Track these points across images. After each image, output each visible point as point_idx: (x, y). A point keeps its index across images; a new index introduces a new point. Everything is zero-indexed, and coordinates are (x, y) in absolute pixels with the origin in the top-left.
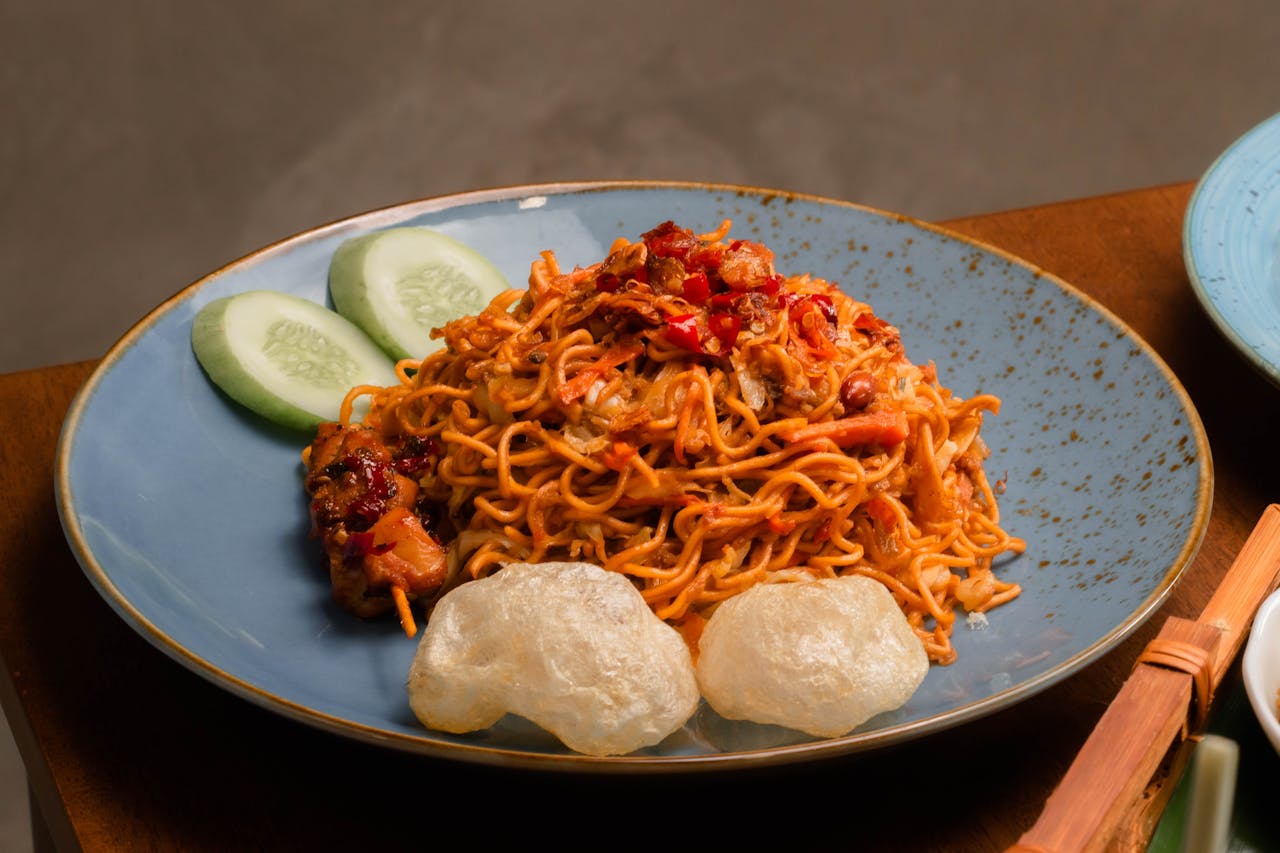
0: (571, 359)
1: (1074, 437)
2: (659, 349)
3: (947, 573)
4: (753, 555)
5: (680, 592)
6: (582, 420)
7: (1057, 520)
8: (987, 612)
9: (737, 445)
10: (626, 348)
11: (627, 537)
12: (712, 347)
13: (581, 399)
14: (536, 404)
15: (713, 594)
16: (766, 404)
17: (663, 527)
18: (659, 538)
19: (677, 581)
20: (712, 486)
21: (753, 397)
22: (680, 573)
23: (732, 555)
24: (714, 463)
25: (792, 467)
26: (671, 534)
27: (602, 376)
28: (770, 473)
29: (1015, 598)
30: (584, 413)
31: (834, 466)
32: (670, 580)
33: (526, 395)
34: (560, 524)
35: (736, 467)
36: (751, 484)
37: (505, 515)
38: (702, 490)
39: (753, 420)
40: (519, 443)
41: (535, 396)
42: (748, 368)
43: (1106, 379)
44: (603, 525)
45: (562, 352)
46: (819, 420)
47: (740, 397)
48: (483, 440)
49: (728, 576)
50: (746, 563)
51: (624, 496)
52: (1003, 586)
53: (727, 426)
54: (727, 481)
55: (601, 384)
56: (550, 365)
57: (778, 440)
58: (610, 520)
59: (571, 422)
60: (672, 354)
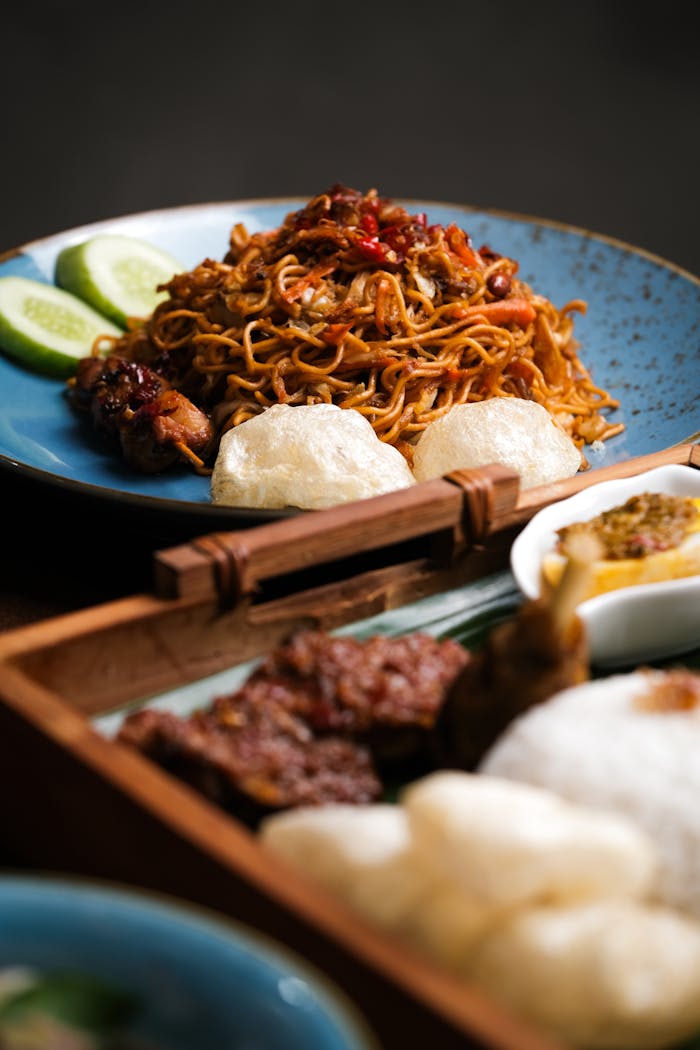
0: (287, 275)
1: (636, 337)
2: (351, 263)
3: (571, 417)
4: (440, 399)
5: (394, 423)
6: (302, 315)
7: (637, 388)
8: (604, 441)
9: (419, 323)
10: (326, 266)
11: (346, 392)
12: (391, 256)
13: (299, 301)
14: (265, 308)
15: (416, 425)
16: (436, 294)
17: (373, 381)
18: (371, 390)
19: (392, 415)
20: (406, 352)
21: (427, 290)
22: (392, 411)
23: (428, 397)
24: (404, 335)
25: (462, 334)
26: (379, 388)
27: (312, 285)
28: (445, 341)
29: (621, 432)
30: (303, 310)
31: (490, 334)
32: (387, 414)
33: (258, 302)
34: (296, 386)
35: (421, 337)
36: (434, 349)
37: (252, 385)
38: (399, 355)
39: (430, 305)
40: (256, 335)
41: (265, 301)
42: (419, 271)
43: (654, 297)
44: (329, 383)
45: (280, 270)
46: (475, 304)
47: (417, 289)
48: (230, 337)
49: (424, 413)
50: (435, 406)
51: (341, 364)
52: (610, 425)
53: (411, 310)
54: (417, 347)
55: (312, 290)
56: (272, 280)
57: (447, 319)
58: (333, 380)
59: (293, 318)
60: (361, 266)
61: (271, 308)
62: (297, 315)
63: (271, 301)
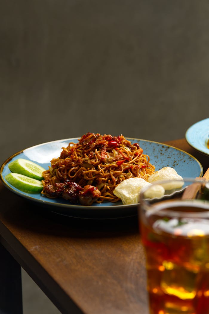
2: (109, 148)
13: (106, 158)
24: (131, 160)
25: (140, 157)
28: (138, 160)
35: (134, 160)
38: (132, 165)
41: (97, 160)
54: (134, 162)
55: (106, 155)
56: (96, 155)
57: (136, 155)
58: (123, 174)
59: (105, 162)
60: (112, 148)
61: (99, 161)
62: (106, 161)
63: (99, 160)
